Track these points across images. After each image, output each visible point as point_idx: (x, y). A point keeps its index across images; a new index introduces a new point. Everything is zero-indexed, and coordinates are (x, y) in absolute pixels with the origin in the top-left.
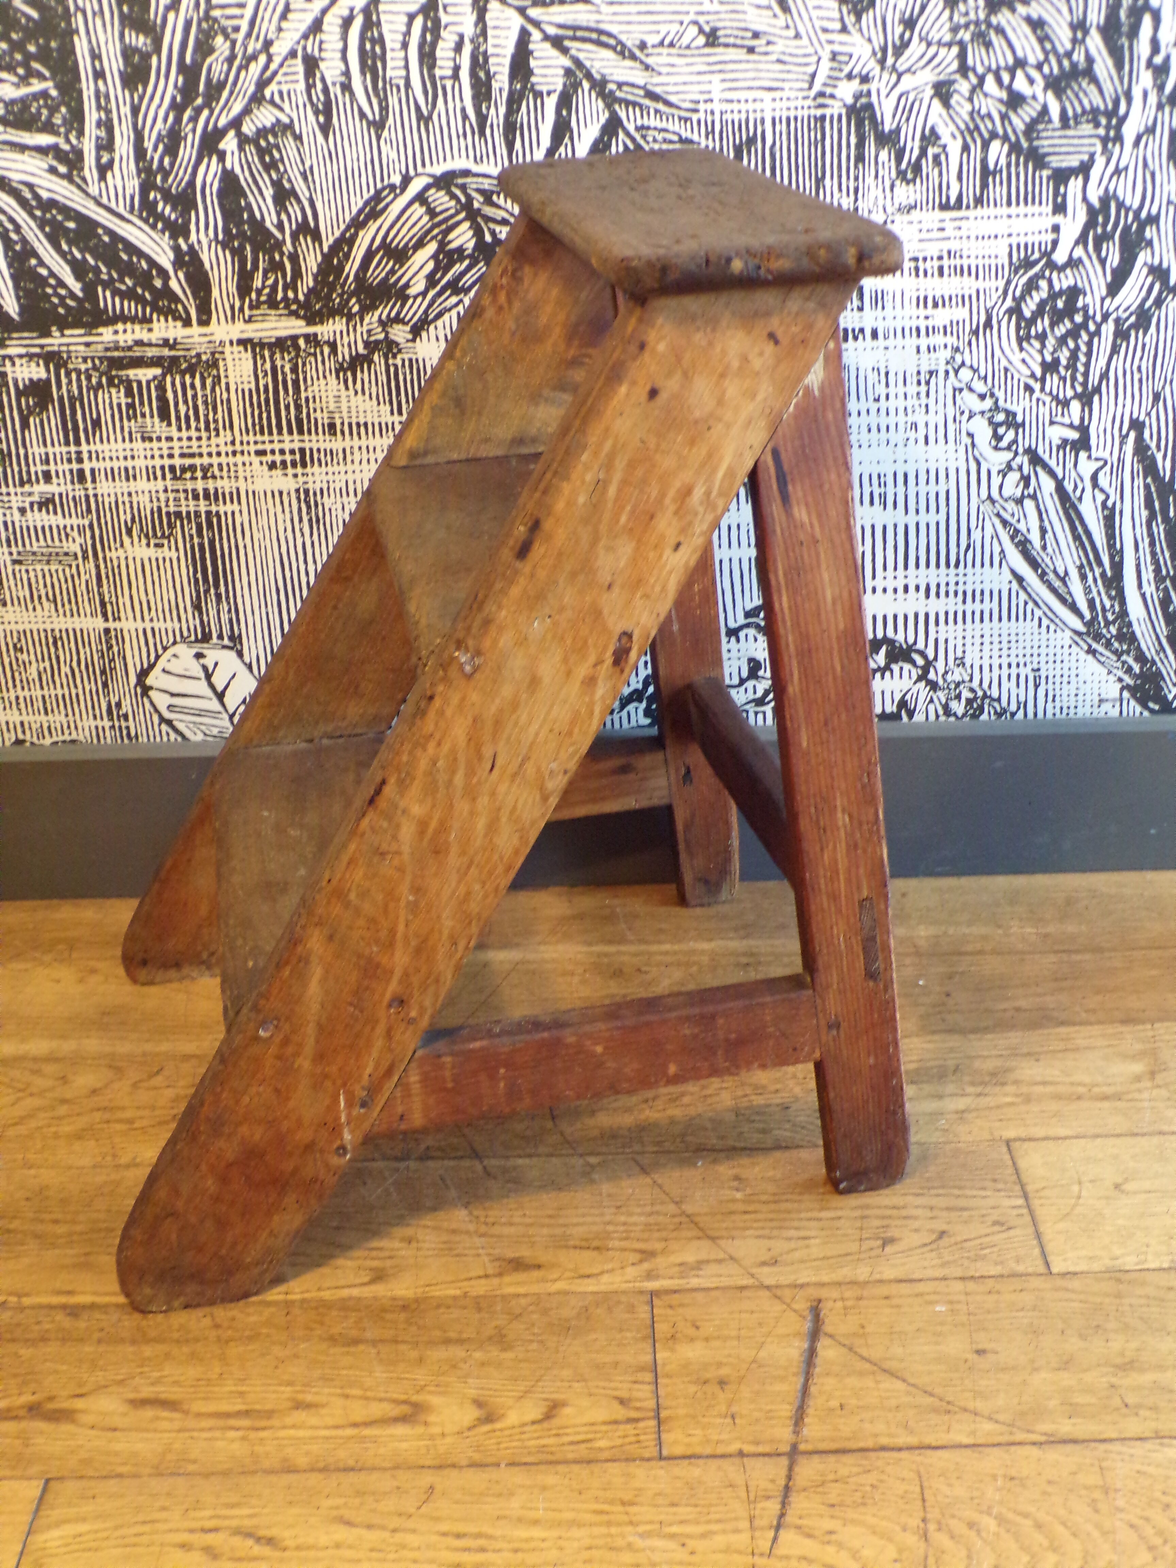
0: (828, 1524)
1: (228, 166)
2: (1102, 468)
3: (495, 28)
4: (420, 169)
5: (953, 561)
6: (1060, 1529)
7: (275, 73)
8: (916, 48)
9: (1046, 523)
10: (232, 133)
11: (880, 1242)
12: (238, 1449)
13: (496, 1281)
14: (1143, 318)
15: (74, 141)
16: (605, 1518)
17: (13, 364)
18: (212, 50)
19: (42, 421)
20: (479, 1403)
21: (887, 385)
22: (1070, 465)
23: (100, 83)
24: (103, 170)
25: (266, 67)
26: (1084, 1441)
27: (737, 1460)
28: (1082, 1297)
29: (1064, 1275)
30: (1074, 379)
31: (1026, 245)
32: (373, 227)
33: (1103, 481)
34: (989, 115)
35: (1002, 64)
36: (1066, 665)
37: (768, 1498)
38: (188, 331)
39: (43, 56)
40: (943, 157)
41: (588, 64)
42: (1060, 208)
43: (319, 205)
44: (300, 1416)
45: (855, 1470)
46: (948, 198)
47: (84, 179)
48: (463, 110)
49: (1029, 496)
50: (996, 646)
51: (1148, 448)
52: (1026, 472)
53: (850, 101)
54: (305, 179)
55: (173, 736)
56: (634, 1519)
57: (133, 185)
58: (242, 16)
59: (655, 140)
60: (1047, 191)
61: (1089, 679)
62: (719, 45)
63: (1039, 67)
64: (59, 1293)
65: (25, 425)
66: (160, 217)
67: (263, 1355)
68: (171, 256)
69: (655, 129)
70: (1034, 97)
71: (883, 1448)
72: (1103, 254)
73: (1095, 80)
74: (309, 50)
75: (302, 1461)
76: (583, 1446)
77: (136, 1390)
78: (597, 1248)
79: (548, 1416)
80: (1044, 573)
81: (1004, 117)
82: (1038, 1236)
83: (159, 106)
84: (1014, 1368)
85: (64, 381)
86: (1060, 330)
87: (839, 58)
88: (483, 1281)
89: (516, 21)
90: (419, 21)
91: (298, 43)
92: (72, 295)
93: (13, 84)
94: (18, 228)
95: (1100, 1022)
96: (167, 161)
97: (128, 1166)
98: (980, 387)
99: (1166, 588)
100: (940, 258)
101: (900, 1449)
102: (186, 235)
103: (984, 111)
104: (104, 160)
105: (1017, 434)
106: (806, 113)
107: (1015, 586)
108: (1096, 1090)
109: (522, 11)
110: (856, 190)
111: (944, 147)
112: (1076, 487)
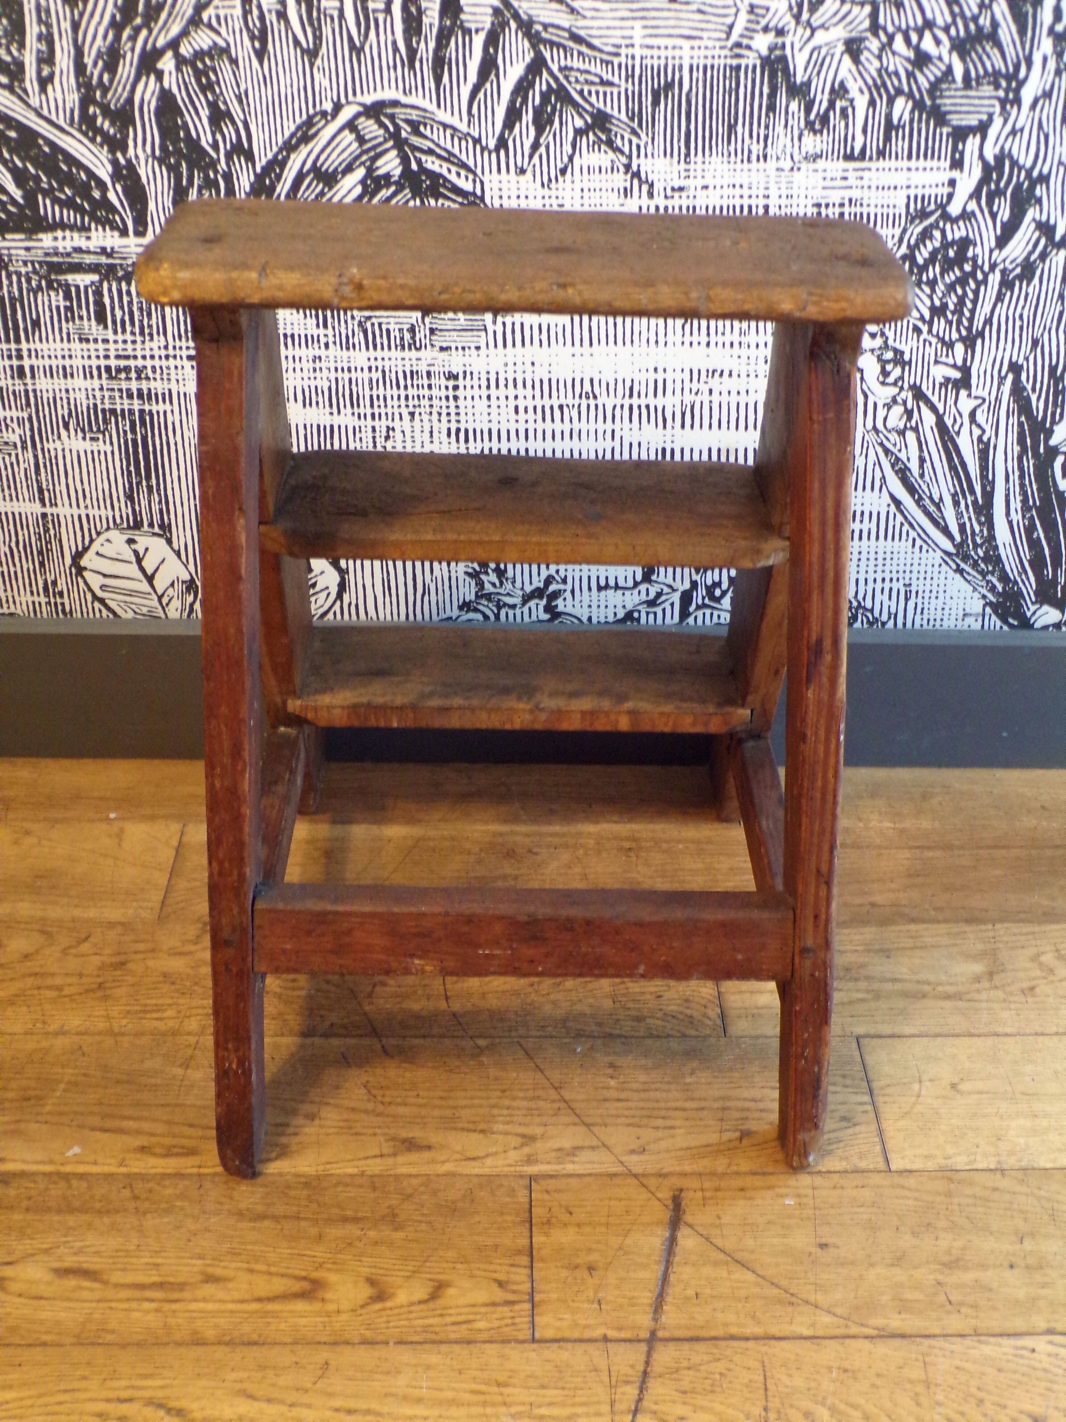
0: (680, 1410)
1: (166, 85)
2: (979, 406)
4: (351, 98)
8: (830, 5)
9: (925, 453)
10: (169, 54)
11: (738, 1134)
12: (153, 1320)
13: (390, 1161)
14: (1028, 270)
15: (16, 53)
16: (481, 1398)
20: (371, 1282)
22: (950, 402)
24: (44, 83)
26: (911, 1336)
27: (601, 1345)
28: (916, 1195)
29: (901, 1172)
30: (959, 322)
31: (923, 197)
32: (304, 150)
33: (980, 417)
34: (897, 74)
35: (912, 24)
36: (935, 582)
37: (627, 1382)
38: (124, 241)
40: (850, 110)
41: (516, 4)
42: (957, 164)
43: (253, 128)
44: (208, 1290)
45: (706, 1358)
46: (852, 148)
47: (25, 91)
48: (394, 43)
49: (911, 428)
50: (872, 562)
51: (1025, 389)
52: (909, 407)
53: (764, 52)
54: (240, 101)
55: (105, 612)
56: (508, 1400)
57: (73, 98)
59: (577, 81)
60: (946, 148)
61: (955, 595)
63: (946, 29)
66: (100, 131)
67: (177, 1228)
68: (110, 168)
69: (578, 70)
70: (940, 58)
71: (733, 1338)
72: (995, 208)
73: (998, 45)
75: (210, 1334)
76: (464, 1326)
77: (60, 1259)
78: (483, 1131)
79: (434, 1296)
80: (921, 498)
81: (910, 75)
82: (881, 1133)
83: (99, 24)
84: (852, 1263)
85: (5, 282)
86: (951, 277)
87: (756, 11)
88: (378, 1160)
92: (14, 202)
95: (946, 921)
96: (106, 77)
97: (56, 1034)
99: (1032, 516)
100: (842, 205)
101: (747, 1339)
102: (124, 150)
103: (891, 68)
104: (45, 73)
105: (903, 371)
106: (722, 62)
107: (893, 509)
108: (940, 989)
110: (766, 137)
111: (852, 101)
112: (955, 422)
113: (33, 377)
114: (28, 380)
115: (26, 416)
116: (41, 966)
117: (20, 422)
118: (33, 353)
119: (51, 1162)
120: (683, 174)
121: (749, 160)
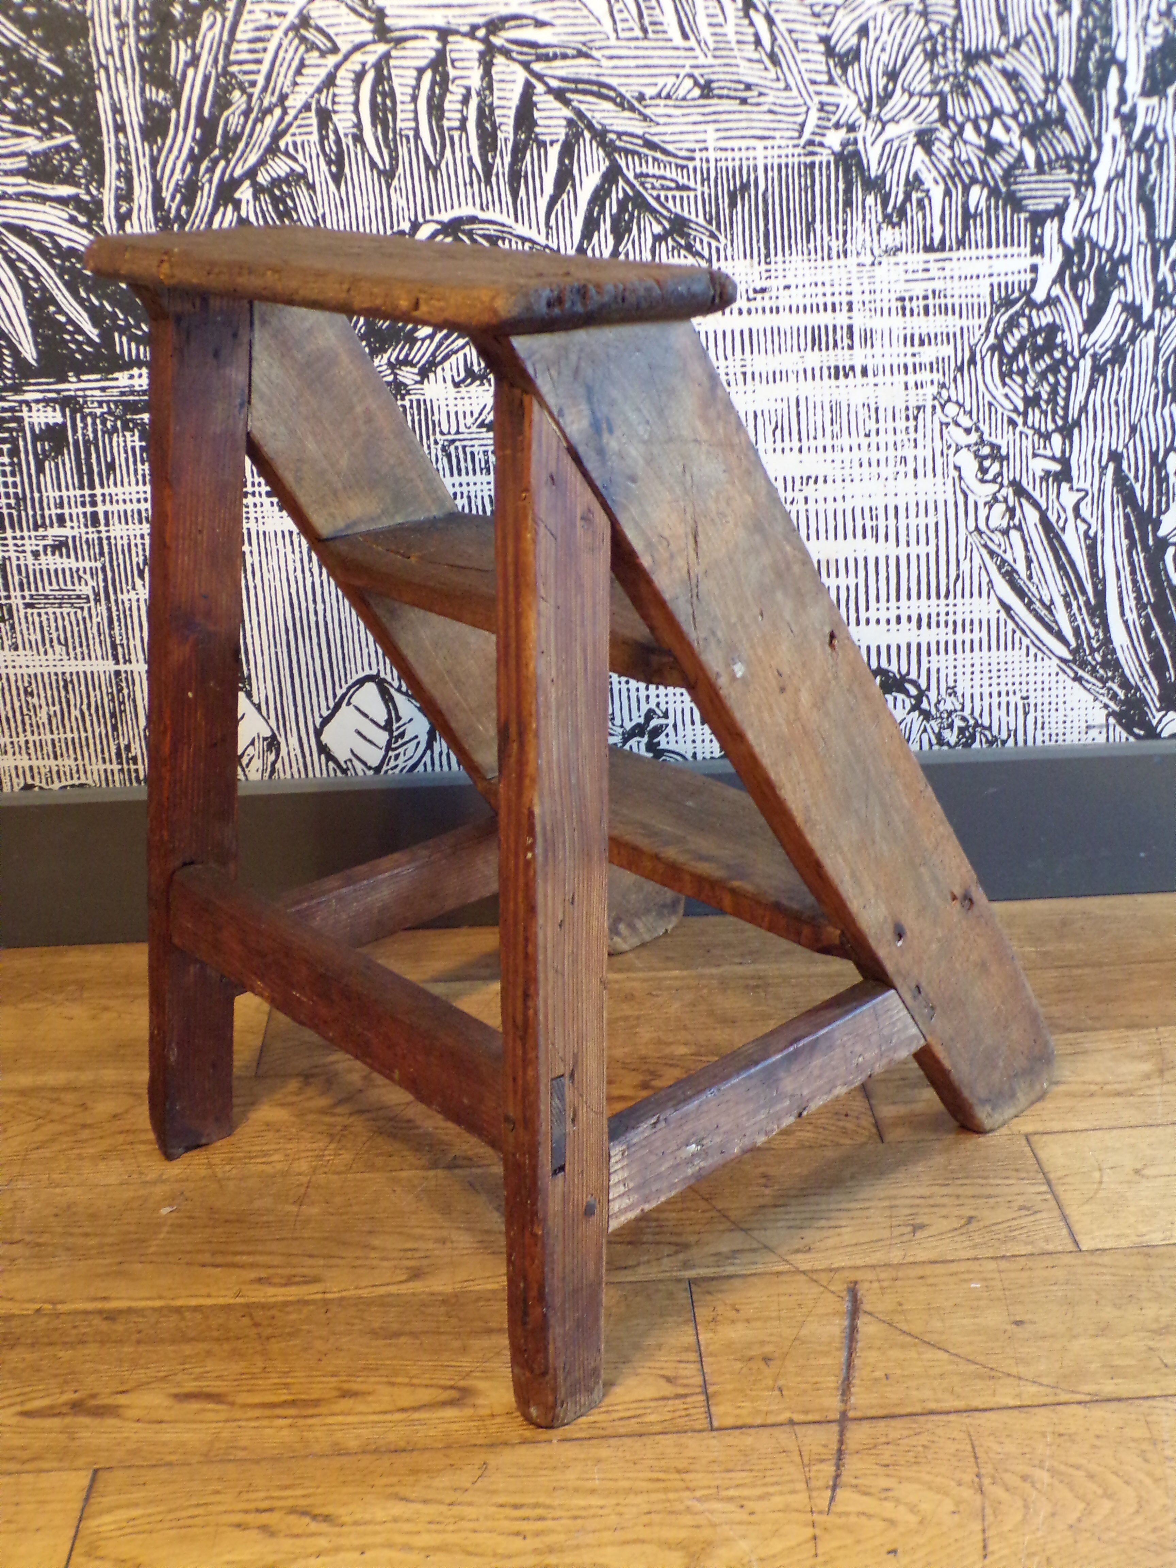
0: (884, 1483)
1: (244, 214)
2: (1083, 499)
3: (501, 81)
4: (428, 217)
5: (943, 592)
6: (1113, 1479)
7: (290, 125)
8: (899, 99)
9: (1032, 553)
10: (247, 183)
11: (909, 1229)
12: (288, 1436)
14: (1118, 354)
15: (94, 192)
16: (661, 1485)
17: (30, 410)
18: (229, 104)
19: (57, 464)
21: (877, 421)
22: (1053, 496)
23: (121, 136)
24: (122, 218)
25: (281, 120)
26: (1128, 1399)
27: (787, 1428)
28: (1113, 1270)
29: (1093, 1252)
30: (1054, 412)
31: (1007, 285)
33: (1085, 511)
34: (969, 162)
35: (980, 113)
36: (1054, 692)
37: (822, 1461)
39: (67, 111)
40: (926, 201)
41: (589, 115)
42: (1037, 249)
44: (346, 1404)
45: (906, 1433)
46: (932, 239)
47: (103, 228)
48: (470, 159)
49: (1015, 527)
50: (986, 675)
51: (1127, 478)
52: (1011, 504)
53: (837, 148)
56: (691, 1485)
58: (258, 72)
59: (653, 188)
60: (1025, 233)
61: (1076, 706)
62: (713, 97)
63: (1015, 116)
64: (95, 1299)
65: (40, 469)
67: (305, 1350)
69: (654, 176)
70: (1011, 145)
71: (932, 1413)
72: (1080, 292)
73: (1067, 128)
74: (323, 103)
75: (353, 1445)
76: (633, 1421)
77: (179, 1384)
80: (1031, 602)
81: (983, 163)
82: (1065, 1218)
83: (177, 158)
84: (1052, 1336)
85: (80, 425)
86: (1041, 366)
87: (827, 108)
89: (521, 75)
90: (428, 76)
91: (312, 96)
92: (90, 341)
93: (37, 138)
94: (37, 276)
95: (1105, 1028)
96: (184, 210)
97: (154, 1183)
98: (966, 421)
99: (1147, 616)
100: (926, 298)
101: (948, 1413)
103: (964, 157)
104: (123, 210)
105: (1002, 466)
106: (796, 160)
107: (1003, 615)
108: (1108, 1087)
109: (526, 65)
110: (845, 233)
111: (928, 191)
112: (1059, 517)
113: (107, 524)
114: (102, 528)
115: (99, 565)
117: (93, 573)
118: (108, 498)
119: (160, 1298)
120: (764, 275)
121: (830, 258)
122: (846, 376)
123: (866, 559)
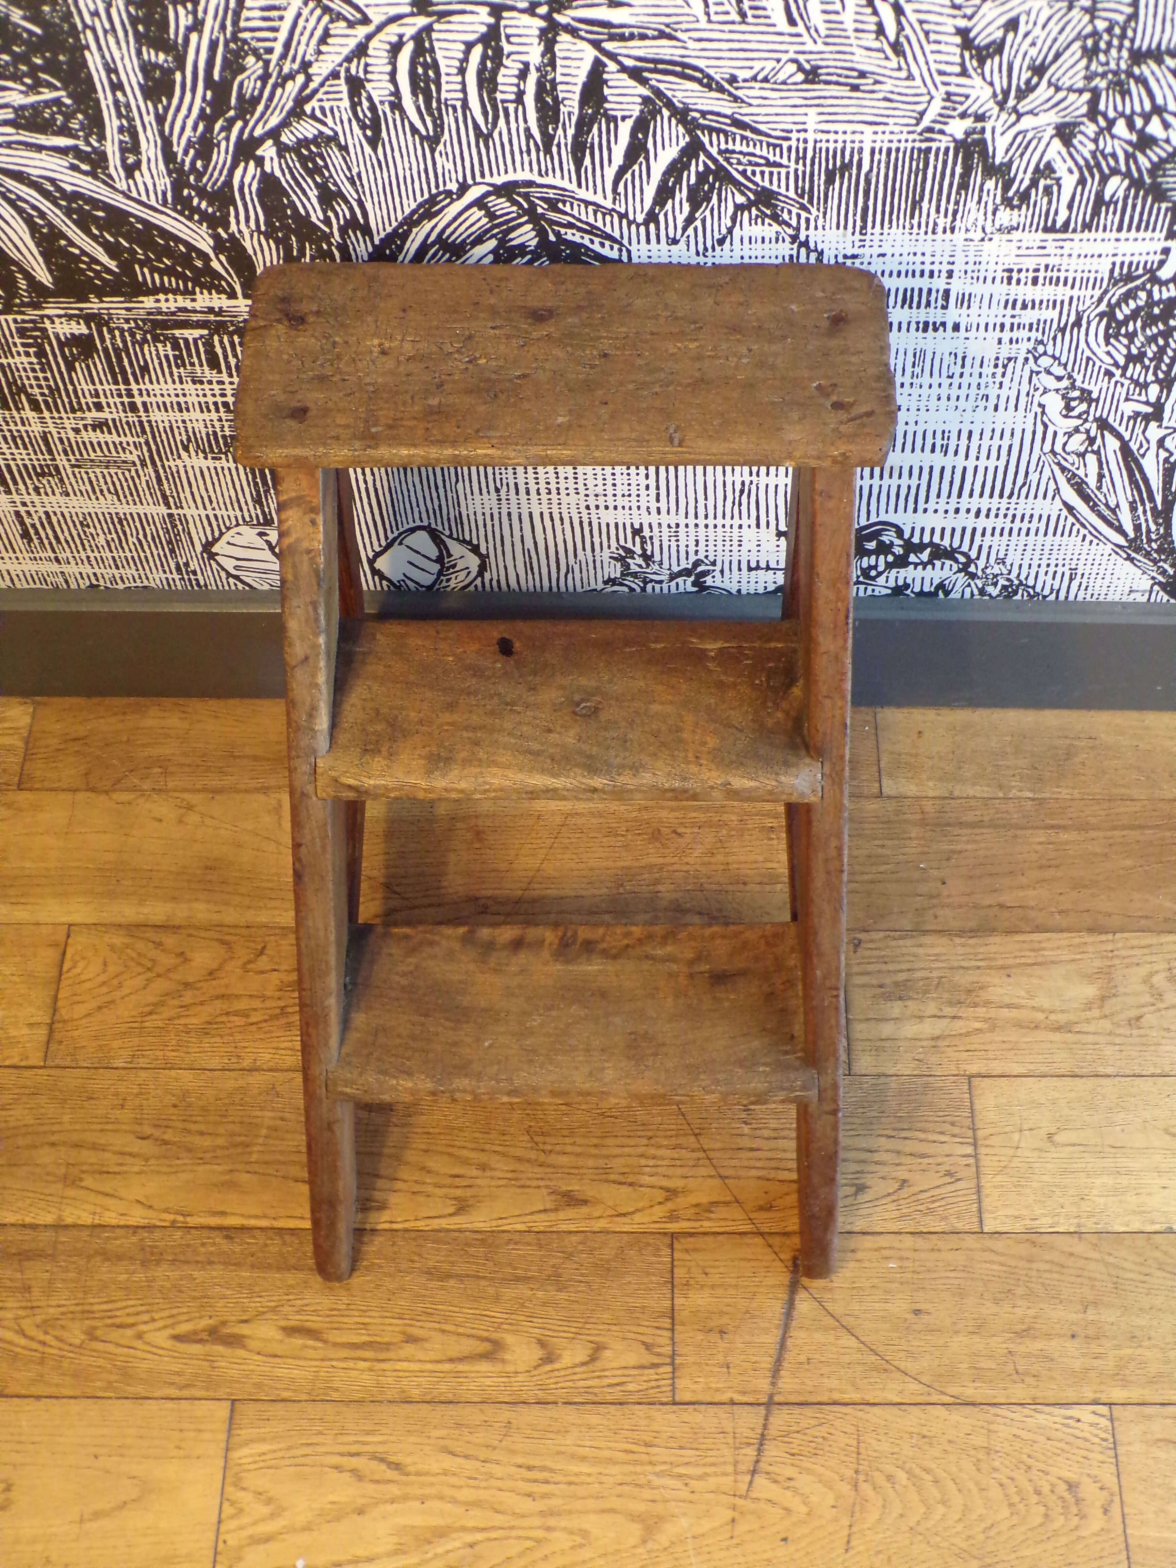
0: (790, 1472)
1: (268, 169)
2: (1170, 434)
3: (565, 58)
4: (478, 179)
5: (1007, 492)
6: (951, 1484)
7: (315, 91)
8: (1043, 92)
9: (1106, 472)
10: (270, 142)
12: (367, 1379)
13: (552, 1216)
15: (96, 144)
16: (632, 1457)
17: (53, 322)
18: (243, 69)
19: (88, 367)
20: (542, 1344)
21: (963, 366)
22: (1138, 431)
23: (119, 94)
24: (130, 171)
25: (305, 86)
26: (980, 1404)
27: (728, 1408)
28: (1002, 1259)
29: (991, 1234)
30: (1157, 367)
31: (1131, 264)
32: (427, 226)
33: (1170, 443)
34: (1114, 155)
35: (1138, 109)
36: (1103, 567)
37: (749, 1444)
38: (233, 302)
39: (51, 67)
40: (1055, 188)
41: (669, 94)
43: (369, 206)
44: (409, 1349)
45: (814, 1422)
46: (1054, 221)
47: (110, 177)
48: (527, 130)
49: (1093, 452)
50: (1038, 552)
52: (1092, 434)
53: (960, 136)
54: (353, 183)
56: (653, 1459)
57: (164, 182)
58: (275, 39)
59: (739, 163)
60: (1164, 220)
61: (1123, 577)
62: (819, 82)
64: (215, 1214)
65: (71, 368)
66: (197, 210)
67: (378, 1286)
68: (211, 242)
69: (741, 153)
70: (1167, 141)
71: (835, 1403)
74: (353, 72)
75: (415, 1393)
76: (618, 1388)
77: (286, 1317)
78: (631, 1184)
79: (593, 1359)
80: (1095, 505)
81: (1129, 156)
82: (979, 1190)
83: (187, 117)
84: (940, 1330)
85: (107, 336)
86: (1152, 331)
87: (954, 98)
88: (543, 1216)
89: (590, 53)
90: (478, 50)
91: (340, 65)
92: (109, 271)
93: (22, 92)
94: (42, 215)
95: (1069, 929)
96: (199, 164)
98: (1059, 371)
101: (846, 1404)
102: (226, 226)
103: (1108, 150)
104: (131, 161)
105: (1089, 406)
106: (909, 147)
107: (1065, 512)
108: (1052, 1018)
109: (596, 44)
110: (955, 212)
111: (1058, 180)
112: (1141, 446)
113: (146, 411)
114: (142, 413)
115: (142, 440)
116: (227, 986)
117: (137, 446)
118: (144, 392)
119: (265, 1217)
120: (857, 244)
121: (934, 232)
122: (936, 329)
123: (931, 468)
